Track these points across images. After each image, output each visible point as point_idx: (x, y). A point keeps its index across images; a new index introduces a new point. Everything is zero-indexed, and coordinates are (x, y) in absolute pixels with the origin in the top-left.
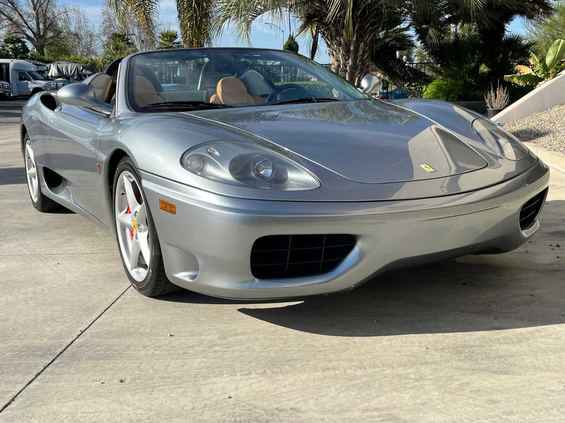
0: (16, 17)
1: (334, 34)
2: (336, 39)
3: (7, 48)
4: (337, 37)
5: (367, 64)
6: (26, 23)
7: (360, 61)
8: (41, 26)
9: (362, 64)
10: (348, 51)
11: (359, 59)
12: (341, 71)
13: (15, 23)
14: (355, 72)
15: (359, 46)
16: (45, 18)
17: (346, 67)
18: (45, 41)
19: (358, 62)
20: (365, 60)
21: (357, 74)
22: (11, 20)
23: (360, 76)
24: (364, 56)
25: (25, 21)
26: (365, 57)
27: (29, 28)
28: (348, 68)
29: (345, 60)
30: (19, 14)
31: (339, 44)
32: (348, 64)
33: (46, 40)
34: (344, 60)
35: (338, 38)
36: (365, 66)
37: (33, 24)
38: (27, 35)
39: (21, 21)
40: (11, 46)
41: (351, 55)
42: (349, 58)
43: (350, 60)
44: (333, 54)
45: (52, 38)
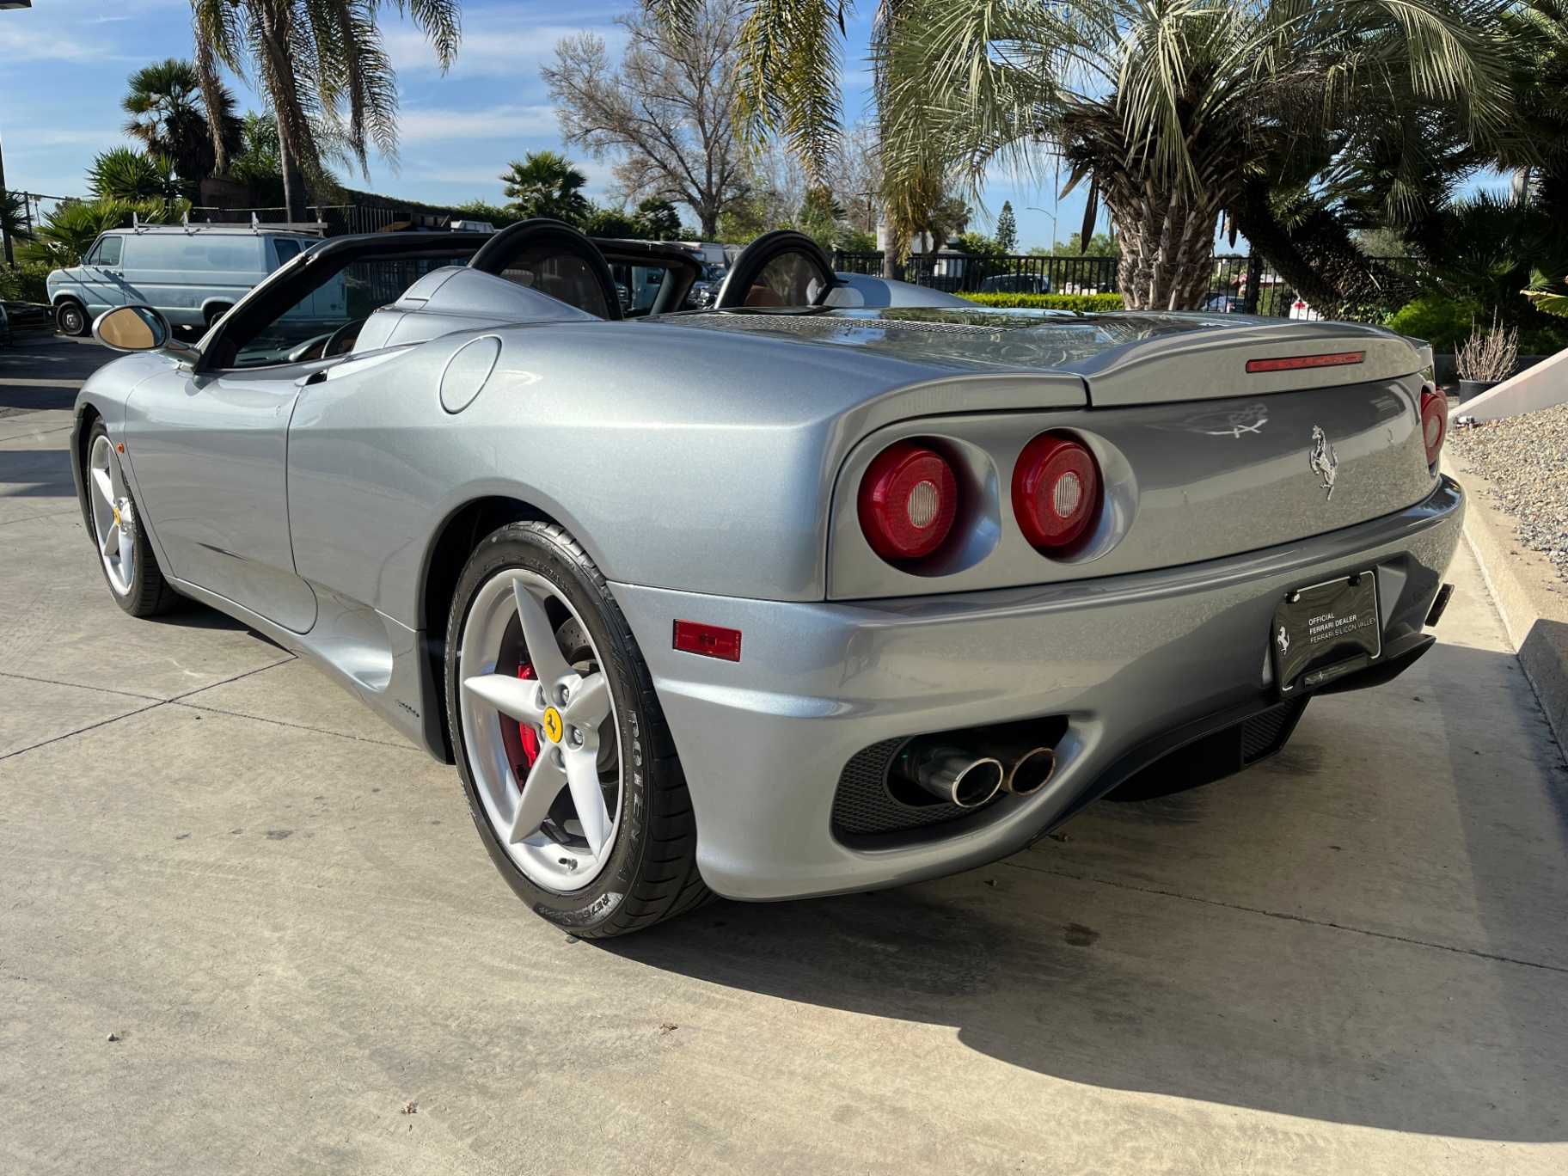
0: (673, 163)
1: (1126, 192)
2: (1130, 204)
3: (643, 220)
4: (1132, 198)
5: (1203, 260)
6: (689, 173)
7: (1184, 253)
8: (715, 178)
9: (1191, 261)
10: (1154, 233)
11: (1183, 248)
12: (1138, 275)
13: (671, 174)
14: (1171, 280)
15: (1183, 219)
16: (724, 163)
17: (1150, 266)
18: (718, 208)
19: (1179, 255)
20: (1198, 252)
21: (1174, 283)
22: (665, 167)
23: (1184, 287)
24: (1197, 242)
25: (687, 169)
26: (1200, 244)
27: (693, 182)
28: (1154, 270)
29: (1149, 251)
30: (679, 156)
31: (1138, 215)
32: (1156, 260)
33: (721, 202)
34: (1146, 251)
35: (1134, 202)
36: (1198, 266)
37: (700, 174)
38: (689, 196)
39: (681, 170)
40: (651, 215)
41: (1164, 241)
42: (1158, 245)
43: (1160, 252)
44: (1124, 238)
45: (733, 199)
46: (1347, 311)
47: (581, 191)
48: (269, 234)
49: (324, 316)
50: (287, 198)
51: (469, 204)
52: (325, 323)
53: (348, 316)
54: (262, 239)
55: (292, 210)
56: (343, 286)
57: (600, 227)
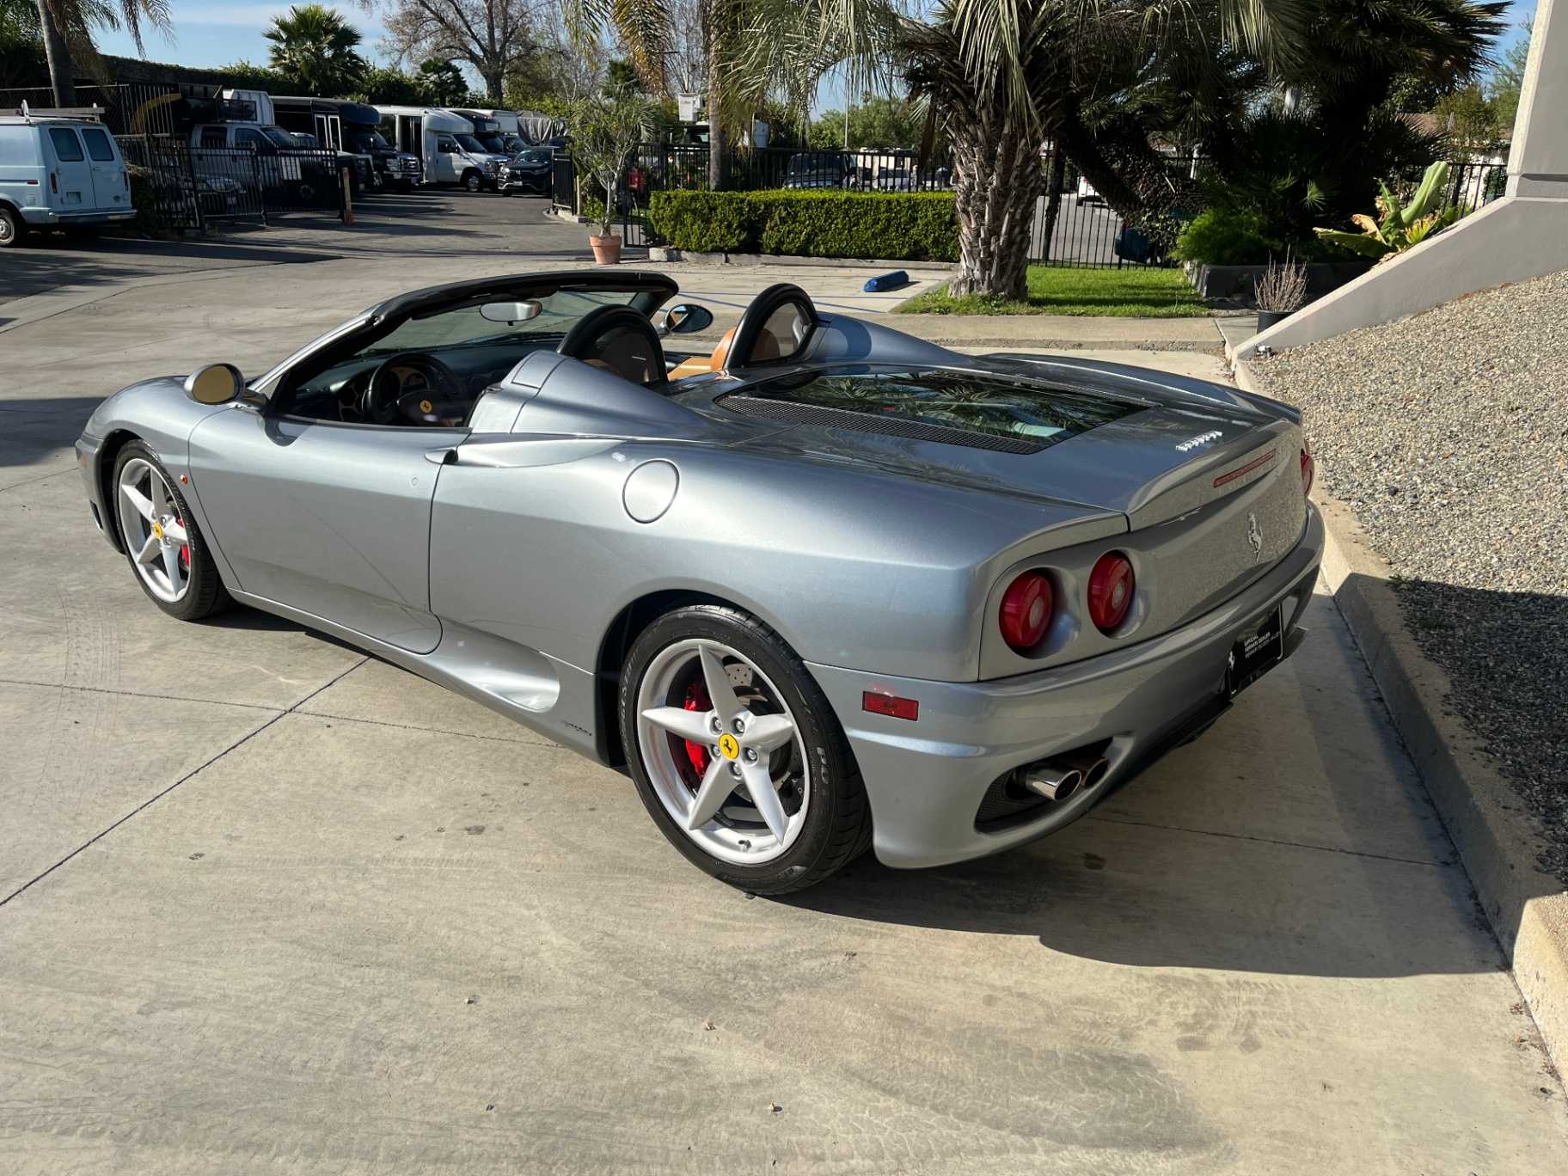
0: (451, 15)
1: (963, 118)
2: (967, 131)
3: (426, 83)
4: (969, 124)
5: (1032, 184)
6: (469, 28)
7: (1016, 178)
8: (497, 34)
9: (1022, 185)
10: (990, 158)
11: (1015, 173)
12: (974, 198)
13: (449, 28)
14: (1004, 203)
15: (1015, 145)
16: (507, 17)
17: (985, 190)
18: (503, 66)
19: (1012, 180)
20: (1028, 176)
21: (1007, 205)
22: (442, 20)
23: (1016, 210)
24: (1027, 168)
25: (466, 23)
26: (1030, 169)
27: (474, 37)
28: (989, 193)
29: (985, 175)
30: (457, 9)
31: (974, 141)
32: (991, 184)
33: (505, 61)
34: (982, 175)
35: (971, 129)
36: (1028, 189)
37: (481, 29)
38: (470, 52)
39: (460, 23)
40: (434, 77)
41: (998, 164)
42: (993, 170)
43: (995, 177)
44: (961, 161)
45: (519, 57)
46: (1149, 220)
47: (356, 49)
48: (43, 123)
49: (109, 210)
50: (52, 79)
51: (233, 66)
52: (111, 217)
53: (133, 208)
54: (36, 128)
55: (60, 91)
56: (125, 173)
57: (378, 89)
